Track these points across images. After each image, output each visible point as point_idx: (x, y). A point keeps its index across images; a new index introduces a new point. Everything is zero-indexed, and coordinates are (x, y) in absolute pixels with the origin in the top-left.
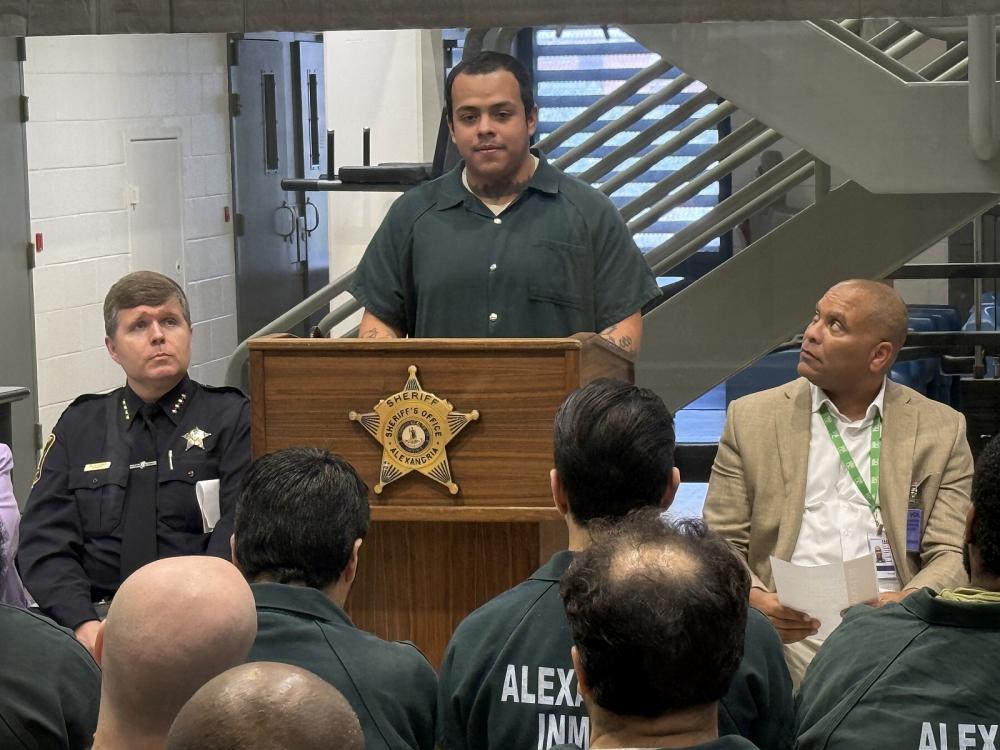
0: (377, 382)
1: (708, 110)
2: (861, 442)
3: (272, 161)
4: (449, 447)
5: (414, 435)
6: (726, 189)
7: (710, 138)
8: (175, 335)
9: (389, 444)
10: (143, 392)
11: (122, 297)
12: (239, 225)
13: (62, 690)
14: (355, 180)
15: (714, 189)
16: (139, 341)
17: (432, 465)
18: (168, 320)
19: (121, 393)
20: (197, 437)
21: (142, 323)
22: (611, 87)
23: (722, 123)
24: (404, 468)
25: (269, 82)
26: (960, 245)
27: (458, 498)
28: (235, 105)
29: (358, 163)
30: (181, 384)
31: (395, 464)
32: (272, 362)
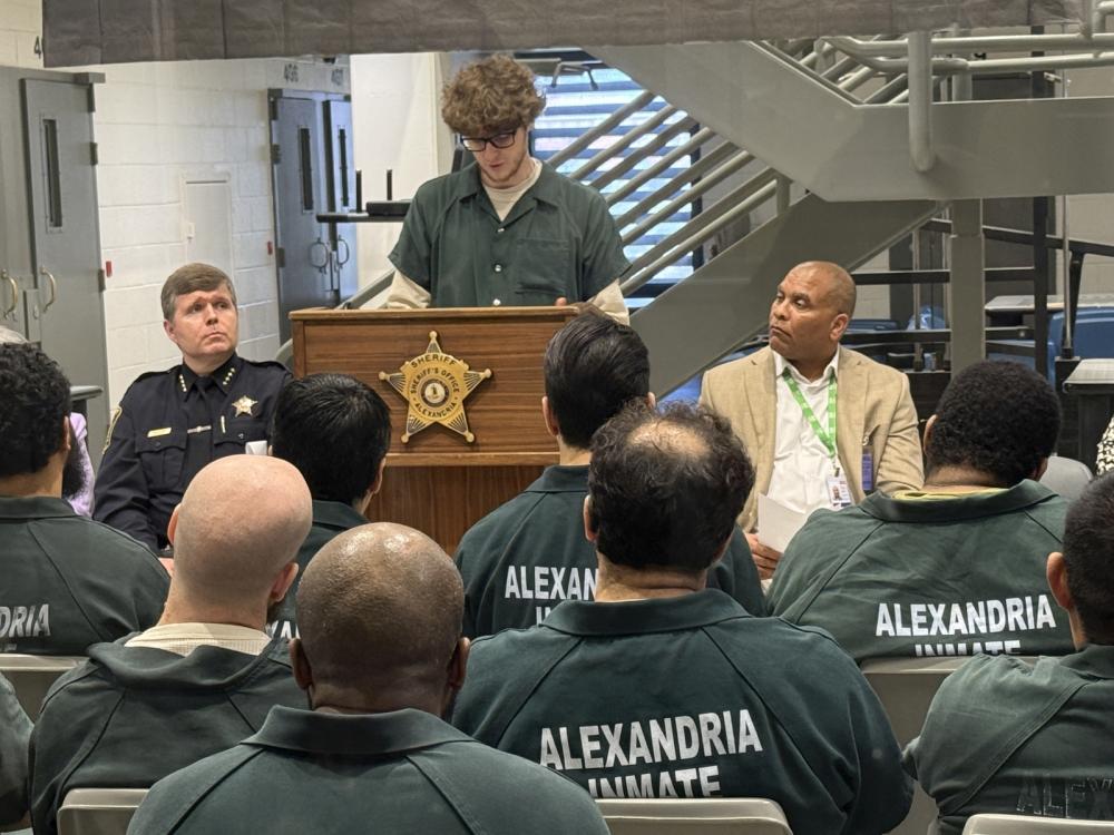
0: (401, 347)
1: (683, 139)
2: (819, 398)
3: (308, 203)
4: (466, 402)
5: (435, 392)
6: (698, 207)
7: (685, 163)
8: (226, 316)
9: (414, 399)
10: (198, 367)
11: (179, 285)
12: (281, 260)
13: (136, 594)
14: (380, 212)
15: (688, 208)
16: (196, 321)
17: (451, 417)
18: (220, 304)
19: (178, 370)
20: (245, 405)
21: (198, 307)
22: (599, 120)
23: (694, 152)
24: (427, 421)
25: (305, 135)
26: (900, 254)
27: (474, 446)
28: (276, 155)
29: (383, 198)
30: (231, 360)
31: (420, 417)
32: (311, 331)
